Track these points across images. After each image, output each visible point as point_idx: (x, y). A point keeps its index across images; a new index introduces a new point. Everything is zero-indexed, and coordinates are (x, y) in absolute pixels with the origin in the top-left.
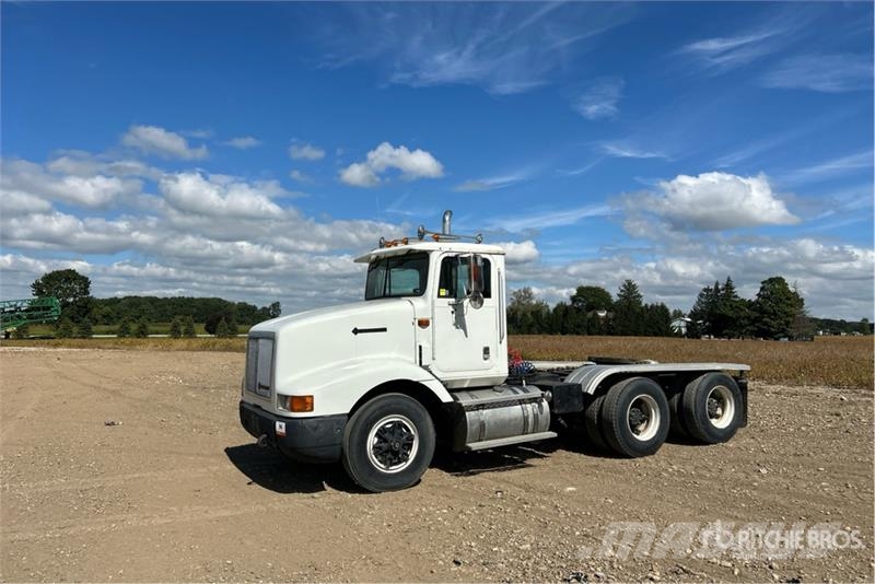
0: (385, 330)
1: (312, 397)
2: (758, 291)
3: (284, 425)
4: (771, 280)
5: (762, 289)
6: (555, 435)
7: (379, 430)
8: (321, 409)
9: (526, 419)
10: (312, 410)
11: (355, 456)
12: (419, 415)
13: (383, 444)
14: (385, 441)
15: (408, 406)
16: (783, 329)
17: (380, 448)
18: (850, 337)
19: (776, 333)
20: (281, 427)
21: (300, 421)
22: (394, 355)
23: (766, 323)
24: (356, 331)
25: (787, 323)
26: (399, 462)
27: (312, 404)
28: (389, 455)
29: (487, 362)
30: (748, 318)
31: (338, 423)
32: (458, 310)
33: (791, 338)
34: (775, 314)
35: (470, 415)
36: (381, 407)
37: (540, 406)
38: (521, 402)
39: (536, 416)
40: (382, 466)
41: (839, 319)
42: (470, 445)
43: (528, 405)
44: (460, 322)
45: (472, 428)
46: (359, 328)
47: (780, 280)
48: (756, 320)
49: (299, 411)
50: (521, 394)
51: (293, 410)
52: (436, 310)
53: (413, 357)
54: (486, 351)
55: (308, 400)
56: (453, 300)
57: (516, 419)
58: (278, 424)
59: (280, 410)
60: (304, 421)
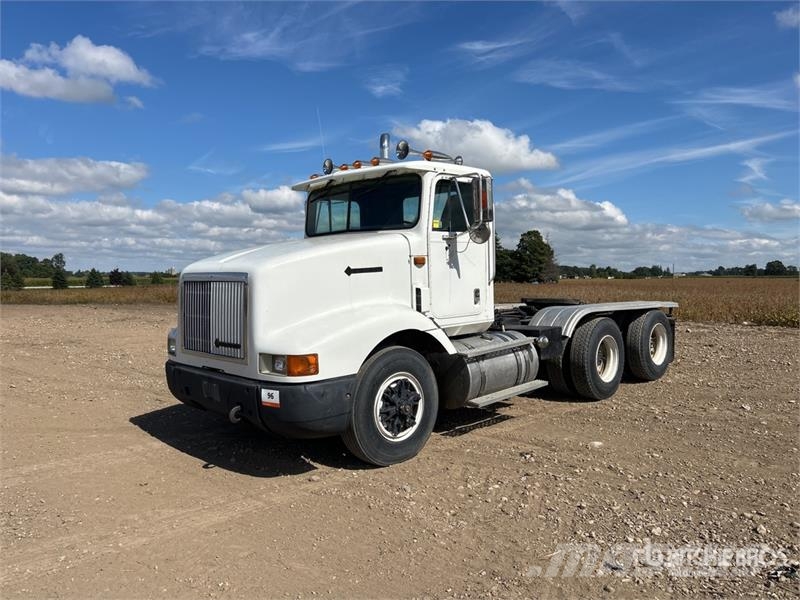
0: (380, 269)
1: (315, 356)
2: (518, 242)
3: (276, 394)
4: (529, 233)
5: (522, 240)
6: (546, 383)
7: (386, 392)
8: (327, 371)
9: (519, 366)
10: (316, 372)
11: (361, 426)
12: (424, 371)
13: (389, 409)
14: (393, 404)
15: (414, 361)
16: (537, 275)
17: (388, 414)
18: (581, 280)
19: (531, 278)
20: (271, 396)
21: (302, 387)
22: (390, 300)
23: (524, 270)
24: (349, 271)
25: (540, 269)
26: (405, 428)
27: (317, 364)
28: (397, 421)
29: (477, 305)
30: (511, 265)
31: (347, 386)
32: (451, 245)
33: (540, 281)
34: (531, 261)
35: (471, 368)
36: (386, 365)
37: (530, 352)
38: (513, 350)
39: (527, 363)
40: (389, 434)
41: (572, 266)
42: (473, 401)
43: (520, 353)
44: (453, 262)
45: (474, 382)
46: (352, 267)
47: (536, 234)
48: (518, 267)
49: (300, 374)
50: (511, 342)
51: (290, 374)
52: (431, 246)
53: (409, 300)
54: (477, 292)
55: (312, 360)
56: (447, 233)
57: (512, 369)
58: (264, 393)
59: (266, 374)
60: (308, 387)
